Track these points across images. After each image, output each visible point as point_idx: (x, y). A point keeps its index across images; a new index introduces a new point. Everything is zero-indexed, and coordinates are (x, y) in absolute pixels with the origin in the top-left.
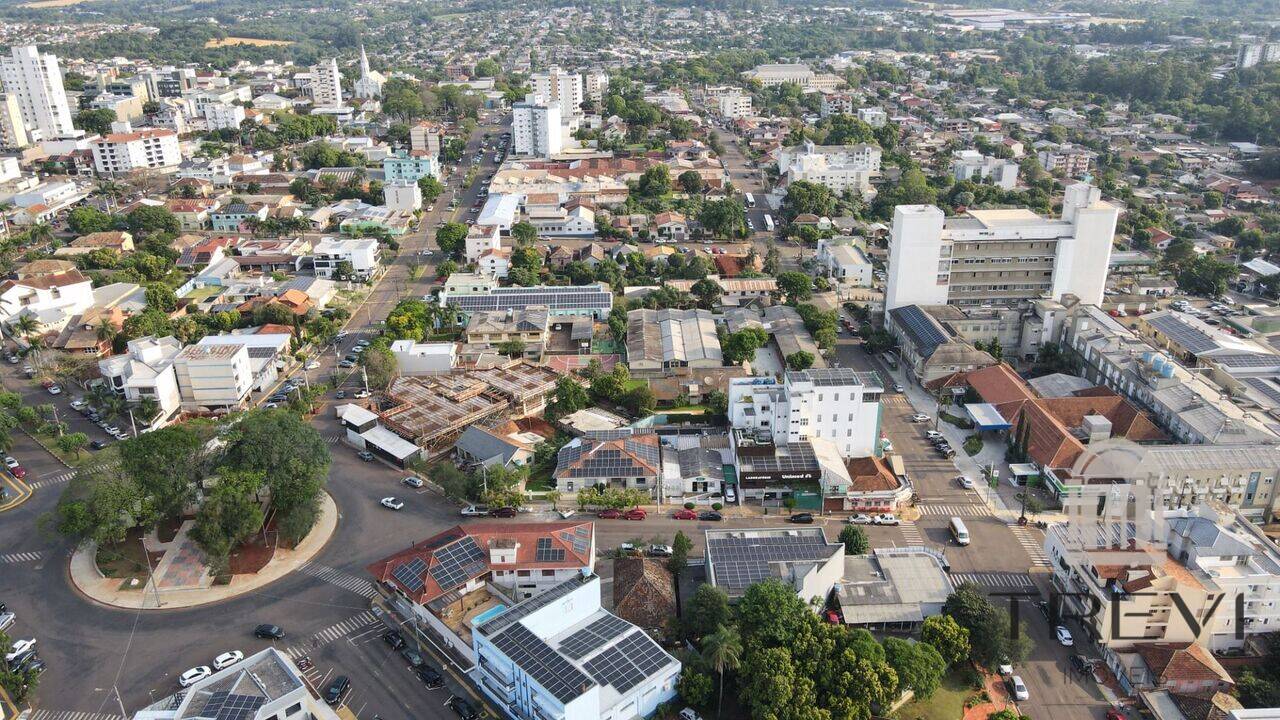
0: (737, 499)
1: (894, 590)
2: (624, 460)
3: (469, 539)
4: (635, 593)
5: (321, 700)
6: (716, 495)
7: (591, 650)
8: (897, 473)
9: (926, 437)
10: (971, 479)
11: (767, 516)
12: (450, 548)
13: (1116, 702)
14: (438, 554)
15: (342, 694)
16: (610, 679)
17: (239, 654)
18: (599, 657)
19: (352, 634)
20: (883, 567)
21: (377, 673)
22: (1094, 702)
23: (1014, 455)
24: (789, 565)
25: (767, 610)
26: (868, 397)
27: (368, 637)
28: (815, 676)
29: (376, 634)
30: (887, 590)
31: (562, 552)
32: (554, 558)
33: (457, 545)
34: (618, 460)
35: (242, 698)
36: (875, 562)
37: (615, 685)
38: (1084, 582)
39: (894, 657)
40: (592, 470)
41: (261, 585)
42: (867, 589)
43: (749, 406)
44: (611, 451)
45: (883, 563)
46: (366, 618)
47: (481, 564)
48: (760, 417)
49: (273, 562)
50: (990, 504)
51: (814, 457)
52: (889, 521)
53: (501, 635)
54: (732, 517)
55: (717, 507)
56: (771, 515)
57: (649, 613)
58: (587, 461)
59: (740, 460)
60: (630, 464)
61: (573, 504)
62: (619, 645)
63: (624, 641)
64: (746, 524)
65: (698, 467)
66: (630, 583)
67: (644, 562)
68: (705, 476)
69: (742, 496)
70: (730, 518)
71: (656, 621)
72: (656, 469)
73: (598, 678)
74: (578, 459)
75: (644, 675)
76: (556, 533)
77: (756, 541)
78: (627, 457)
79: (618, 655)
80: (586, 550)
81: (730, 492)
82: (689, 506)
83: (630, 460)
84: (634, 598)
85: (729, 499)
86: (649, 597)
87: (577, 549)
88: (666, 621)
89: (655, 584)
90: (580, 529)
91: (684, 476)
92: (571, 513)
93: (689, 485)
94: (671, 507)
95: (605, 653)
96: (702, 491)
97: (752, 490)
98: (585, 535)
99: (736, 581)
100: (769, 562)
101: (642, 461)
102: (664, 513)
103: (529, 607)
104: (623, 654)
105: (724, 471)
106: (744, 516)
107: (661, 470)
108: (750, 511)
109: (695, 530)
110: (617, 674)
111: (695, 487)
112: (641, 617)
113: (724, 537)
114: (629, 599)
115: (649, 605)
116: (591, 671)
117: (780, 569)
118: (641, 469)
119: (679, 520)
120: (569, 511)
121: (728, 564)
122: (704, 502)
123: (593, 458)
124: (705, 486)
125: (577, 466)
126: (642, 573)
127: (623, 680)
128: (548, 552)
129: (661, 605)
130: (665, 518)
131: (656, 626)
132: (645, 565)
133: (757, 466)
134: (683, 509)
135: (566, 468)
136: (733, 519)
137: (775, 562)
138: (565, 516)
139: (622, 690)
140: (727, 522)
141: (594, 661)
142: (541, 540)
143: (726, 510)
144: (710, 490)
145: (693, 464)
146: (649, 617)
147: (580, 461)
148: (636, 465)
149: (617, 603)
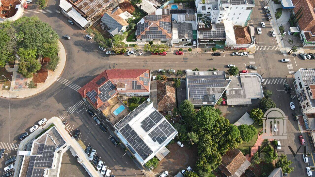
0: (196, 45)
1: (244, 92)
2: (159, 31)
3: (110, 81)
4: (164, 100)
5: (73, 137)
6: (190, 44)
7: (151, 128)
8: (251, 35)
9: (263, 9)
10: (275, 32)
11: (206, 53)
12: (104, 86)
13: (302, 131)
14: (100, 89)
15: (78, 135)
16: (157, 139)
17: (45, 119)
18: (153, 131)
19: (78, 110)
20: (242, 82)
21: (88, 127)
22: (296, 131)
23: (292, 22)
24: (213, 89)
25: (206, 121)
26: (248, 8)
27: (82, 111)
28: (218, 143)
29: (85, 110)
30: (242, 92)
31: (140, 86)
32: (138, 88)
33: (106, 84)
34: (157, 31)
35: (49, 146)
36: (239, 78)
37: (158, 141)
38: (305, 93)
39: (243, 133)
40: (148, 36)
41: (46, 88)
42: (236, 91)
43: (204, 5)
44: (155, 27)
45: (242, 80)
46: (81, 103)
47: (114, 91)
48: (207, 10)
49: (48, 77)
50: (280, 45)
51: (224, 31)
52: (246, 55)
53: (123, 129)
54: (195, 53)
55: (190, 50)
56: (207, 52)
57: (168, 106)
58: (147, 32)
59: (199, 32)
60: (162, 33)
61: (143, 48)
62: (159, 126)
63: (161, 124)
64: (199, 57)
65: (184, 33)
66: (162, 95)
67: (167, 87)
68: (186, 38)
69: (198, 44)
70: (194, 54)
71: (170, 109)
72: (170, 35)
73: (153, 139)
74: (144, 31)
75: (167, 137)
76: (138, 78)
77: (203, 77)
78: (160, 30)
79: (159, 130)
80: (148, 84)
81: (194, 43)
82: (181, 50)
83: (161, 31)
84: (163, 101)
85: (194, 45)
86: (168, 101)
87: (145, 84)
88: (173, 109)
89: (170, 96)
90: (146, 74)
91: (180, 37)
92: (142, 53)
93: (181, 40)
94: (175, 49)
95: (155, 129)
96: (185, 41)
97: (202, 44)
98: (147, 76)
99: (196, 97)
100: (207, 88)
101: (166, 31)
102: (172, 52)
103: (131, 117)
104: (160, 129)
105: (193, 34)
106: (199, 53)
107: (172, 35)
108: (200, 50)
109: (183, 60)
110: (159, 137)
111: (183, 40)
112: (166, 107)
113: (192, 74)
114: (162, 101)
115: (168, 103)
116: (151, 137)
117: (210, 91)
118: (165, 35)
119: (177, 55)
120: (141, 53)
121: (194, 89)
122: (186, 47)
123: (149, 30)
124: (186, 40)
125: (143, 34)
126: (166, 93)
127: (160, 139)
128: (136, 86)
129: (172, 103)
130: (173, 54)
131: (170, 110)
132: (167, 89)
133: (204, 35)
134: (179, 50)
135: (140, 34)
136: (195, 54)
137: (209, 88)
138: (140, 55)
139: (160, 143)
140: (193, 56)
141: (152, 133)
142: (133, 81)
143: (193, 50)
144: (188, 41)
145: (183, 31)
146: (168, 108)
147: (145, 31)
148: (163, 34)
149: (158, 102)
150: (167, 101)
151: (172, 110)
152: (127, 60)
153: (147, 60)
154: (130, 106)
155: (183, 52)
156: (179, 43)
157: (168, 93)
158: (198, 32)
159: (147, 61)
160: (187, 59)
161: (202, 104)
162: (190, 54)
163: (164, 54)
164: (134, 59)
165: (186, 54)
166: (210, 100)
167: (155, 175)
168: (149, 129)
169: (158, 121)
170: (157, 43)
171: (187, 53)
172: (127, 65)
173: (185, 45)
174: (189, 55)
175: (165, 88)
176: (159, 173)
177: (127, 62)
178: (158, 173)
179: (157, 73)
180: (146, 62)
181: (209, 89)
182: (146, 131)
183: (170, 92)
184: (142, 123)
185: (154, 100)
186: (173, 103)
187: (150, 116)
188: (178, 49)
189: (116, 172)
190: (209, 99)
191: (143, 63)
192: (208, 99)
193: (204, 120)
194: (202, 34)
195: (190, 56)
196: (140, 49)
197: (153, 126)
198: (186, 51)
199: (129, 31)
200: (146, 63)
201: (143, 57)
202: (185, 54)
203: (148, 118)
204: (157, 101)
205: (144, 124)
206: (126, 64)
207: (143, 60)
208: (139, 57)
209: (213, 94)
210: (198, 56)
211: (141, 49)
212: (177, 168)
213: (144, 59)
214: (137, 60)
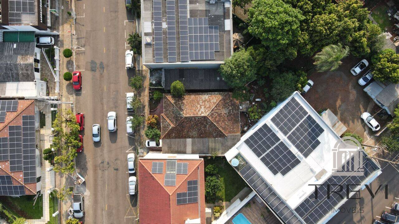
0: (53, 36)
2: (11, 134)
4: (218, 123)
6: (50, 53)
7: (290, 153)
11: (73, 14)
16: (314, 138)
18: (297, 147)
31: (190, 183)
34: (11, 140)
37: (318, 135)
40: (26, 163)
54: (75, 42)
55: (68, 54)
56: (71, 9)
57: (230, 112)
58: (12, 169)
59: (13, 24)
60: (18, 128)
61: (61, 175)
62: (285, 133)
63: (281, 129)
64: (87, 33)
65: (16, 65)
66: (205, 127)
67: (188, 115)
68: (31, 60)
69: (48, 31)
70: (77, 45)
71: (236, 107)
72: (22, 105)
73: (314, 147)
74: (9, 177)
75: (307, 116)
76: (170, 191)
77: (157, 24)
78: (7, 131)
79: (294, 133)
80: (182, 163)
81: (45, 40)
82: (68, 77)
83: (11, 128)
84: (220, 123)
85: (53, 42)
86: (219, 112)
87: (185, 171)
88: (235, 100)
89: (209, 107)
90: (154, 170)
91: (29, 78)
92: (80, 176)
93: (37, 75)
94: (65, 92)
95: (294, 142)
96: (39, 65)
97: (49, 21)
98: (161, 165)
99: (211, 45)
100: (189, 17)
101: (10, 116)
102: (72, 98)
103: (276, 203)
104: (292, 131)
105: (16, 42)
106: (74, 32)
107: (23, 99)
108: (67, 27)
109: (97, 74)
110: (309, 134)
111: (37, 70)
112: (233, 118)
113: (150, 50)
114: (220, 127)
115: (224, 112)
116: (310, 152)
117: (198, 10)
118: (24, 118)
119: (82, 86)
120: (78, 178)
121: (191, 49)
122: (57, 63)
123: (8, 164)
124: (36, 61)
125: (19, 177)
126: (202, 117)
127: (313, 130)
128: (190, 195)
129: (224, 103)
130: (81, 98)
131: (239, 108)
132: (192, 115)
133: (25, 10)
134: (68, 82)
135: (22, 187)
136: (78, 42)
137: (188, 12)
138: (84, 180)
139: (322, 131)
140: (84, 46)
141: (301, 151)
142: (179, 202)
143: (67, 46)
144: (38, 58)
145: (9, 68)
146: (233, 112)
147: (12, 175)
148: (20, 122)
149: (221, 135)
150: (219, 115)
151: (237, 102)
152: (99, 212)
153: (100, 162)
154: (224, 197)
155: (72, 70)
156: (46, 80)
157: (202, 113)
158: (11, 28)
159: (103, 163)
160: (93, 62)
161: (229, 31)
162: (77, 54)
163: (81, 121)
164: (95, 195)
165: (80, 64)
166: (220, 12)
167: (368, 138)
168: (293, 156)
169: (274, 135)
170: (46, 138)
171: (74, 62)
172: (114, 211)
173: (54, 65)
174: (82, 57)
175: (189, 119)
176: (365, 130)
177: (104, 213)
178: (365, 133)
179: (137, 138)
180: (105, 164)
181: (191, 11)
182: (298, 162)
183: (199, 106)
184: (275, 173)
185: (213, 144)
186: (223, 99)
187: (259, 155)
188: (66, 83)
189: (367, 218)
190: (217, 13)
191: (106, 172)
192: (217, 17)
193: (286, 29)
194: (19, 15)
195: (84, 53)
196: (67, 179)
197: (286, 148)
198: (70, 63)
199: (9, 216)
200: (108, 164)
201: (90, 172)
202: (78, 67)
203: (263, 160)
204: (216, 137)
205: (280, 169)
206: (110, 214)
207: (100, 172)
208: (90, 183)
209: (204, 4)
210: (85, 34)
211: (64, 180)
212: (353, 94)
213: (95, 170)
214: (99, 188)
